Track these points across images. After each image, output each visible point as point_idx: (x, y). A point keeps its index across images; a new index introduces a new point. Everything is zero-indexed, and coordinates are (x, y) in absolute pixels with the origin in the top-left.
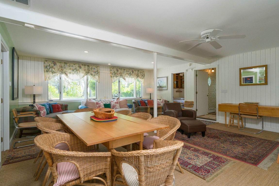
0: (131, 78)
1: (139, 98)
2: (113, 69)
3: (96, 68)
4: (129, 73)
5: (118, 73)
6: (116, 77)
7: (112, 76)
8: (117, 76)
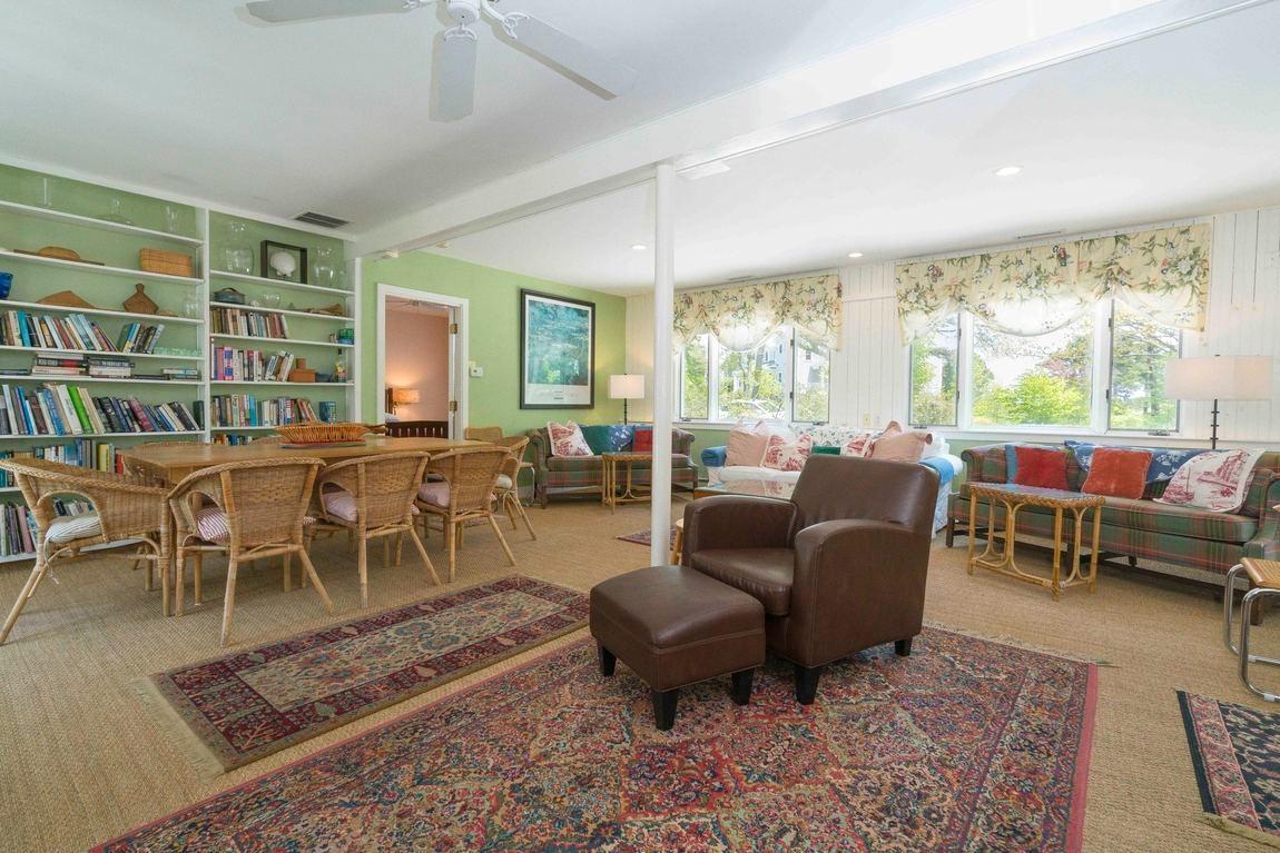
0: (1041, 301)
1: (1146, 435)
2: (907, 271)
3: (819, 288)
4: (1023, 270)
5: (938, 285)
6: (926, 312)
7: (906, 306)
8: (931, 302)
